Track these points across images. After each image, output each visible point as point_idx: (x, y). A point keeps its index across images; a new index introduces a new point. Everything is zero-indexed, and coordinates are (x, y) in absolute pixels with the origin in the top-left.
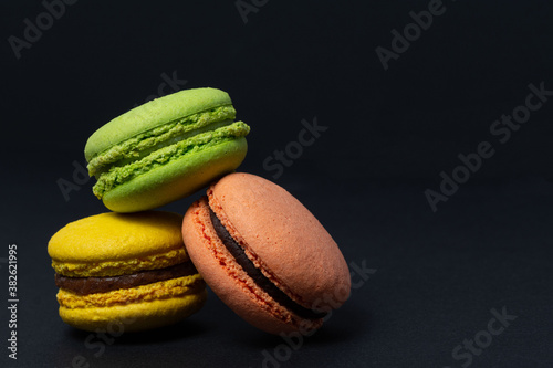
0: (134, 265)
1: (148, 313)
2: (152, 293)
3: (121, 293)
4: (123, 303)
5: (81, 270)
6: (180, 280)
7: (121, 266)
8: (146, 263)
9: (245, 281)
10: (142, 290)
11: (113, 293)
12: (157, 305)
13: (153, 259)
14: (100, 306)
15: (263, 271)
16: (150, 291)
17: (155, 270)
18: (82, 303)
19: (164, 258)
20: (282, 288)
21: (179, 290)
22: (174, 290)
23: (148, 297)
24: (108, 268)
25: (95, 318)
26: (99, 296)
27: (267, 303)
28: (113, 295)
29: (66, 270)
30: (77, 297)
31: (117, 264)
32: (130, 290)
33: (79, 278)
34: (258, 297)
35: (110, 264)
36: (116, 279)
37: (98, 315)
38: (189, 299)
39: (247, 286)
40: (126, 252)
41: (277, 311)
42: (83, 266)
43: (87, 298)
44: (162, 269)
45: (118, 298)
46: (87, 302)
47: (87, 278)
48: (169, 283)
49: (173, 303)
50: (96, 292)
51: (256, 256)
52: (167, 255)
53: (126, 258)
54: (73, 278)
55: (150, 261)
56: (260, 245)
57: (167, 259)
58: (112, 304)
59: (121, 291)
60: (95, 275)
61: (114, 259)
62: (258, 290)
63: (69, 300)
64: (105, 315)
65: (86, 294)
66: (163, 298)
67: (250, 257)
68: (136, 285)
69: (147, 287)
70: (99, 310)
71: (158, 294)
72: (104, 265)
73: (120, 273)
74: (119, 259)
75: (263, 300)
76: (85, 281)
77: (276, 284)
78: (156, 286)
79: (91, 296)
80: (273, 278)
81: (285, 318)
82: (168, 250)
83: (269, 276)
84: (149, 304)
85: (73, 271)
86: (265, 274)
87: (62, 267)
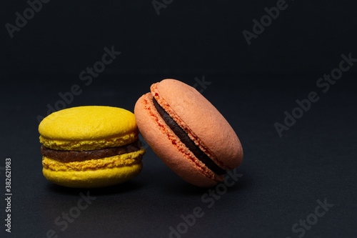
0: (102, 144)
1: (110, 176)
2: (113, 163)
3: (93, 162)
4: (94, 169)
5: (65, 145)
6: (130, 154)
7: (94, 144)
8: (110, 142)
9: (189, 154)
10: (106, 160)
11: (87, 162)
12: (115, 171)
13: (115, 140)
14: (78, 170)
15: (200, 147)
16: (112, 161)
17: (115, 147)
18: (64, 167)
19: (121, 139)
20: (212, 158)
21: (129, 161)
22: (126, 161)
23: (110, 165)
24: (85, 145)
25: (74, 178)
26: (77, 163)
27: (202, 168)
28: (87, 163)
29: (55, 145)
30: (61, 164)
31: (91, 142)
32: (99, 160)
33: (63, 151)
34: (197, 165)
35: (87, 142)
36: (90, 153)
37: (76, 176)
38: (135, 167)
39: (191, 158)
40: (98, 135)
41: (208, 173)
42: (67, 143)
43: (68, 164)
44: (119, 147)
45: (91, 165)
46: (69, 167)
47: (69, 151)
48: (124, 156)
49: (125, 170)
50: (75, 161)
51: (196, 138)
52: (124, 138)
53: (98, 139)
54: (59, 150)
55: (112, 141)
56: (200, 130)
57: (123, 140)
58: (86, 169)
59: (92, 161)
60: (75, 149)
61: (90, 139)
62: (197, 160)
63: (54, 165)
64: (81, 176)
65: (68, 162)
66: (120, 166)
67: (193, 138)
68: (102, 157)
69: (109, 158)
70: (77, 173)
71: (117, 164)
72: (83, 143)
73: (92, 149)
74: (94, 139)
75: (200, 166)
76: (67, 153)
77: (209, 155)
78: (115, 158)
79: (71, 163)
80: (207, 151)
81: (211, 177)
82: (124, 134)
83: (204, 151)
84: (111, 170)
85: (60, 146)
86: (202, 149)
87: (51, 143)
